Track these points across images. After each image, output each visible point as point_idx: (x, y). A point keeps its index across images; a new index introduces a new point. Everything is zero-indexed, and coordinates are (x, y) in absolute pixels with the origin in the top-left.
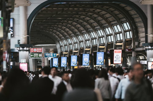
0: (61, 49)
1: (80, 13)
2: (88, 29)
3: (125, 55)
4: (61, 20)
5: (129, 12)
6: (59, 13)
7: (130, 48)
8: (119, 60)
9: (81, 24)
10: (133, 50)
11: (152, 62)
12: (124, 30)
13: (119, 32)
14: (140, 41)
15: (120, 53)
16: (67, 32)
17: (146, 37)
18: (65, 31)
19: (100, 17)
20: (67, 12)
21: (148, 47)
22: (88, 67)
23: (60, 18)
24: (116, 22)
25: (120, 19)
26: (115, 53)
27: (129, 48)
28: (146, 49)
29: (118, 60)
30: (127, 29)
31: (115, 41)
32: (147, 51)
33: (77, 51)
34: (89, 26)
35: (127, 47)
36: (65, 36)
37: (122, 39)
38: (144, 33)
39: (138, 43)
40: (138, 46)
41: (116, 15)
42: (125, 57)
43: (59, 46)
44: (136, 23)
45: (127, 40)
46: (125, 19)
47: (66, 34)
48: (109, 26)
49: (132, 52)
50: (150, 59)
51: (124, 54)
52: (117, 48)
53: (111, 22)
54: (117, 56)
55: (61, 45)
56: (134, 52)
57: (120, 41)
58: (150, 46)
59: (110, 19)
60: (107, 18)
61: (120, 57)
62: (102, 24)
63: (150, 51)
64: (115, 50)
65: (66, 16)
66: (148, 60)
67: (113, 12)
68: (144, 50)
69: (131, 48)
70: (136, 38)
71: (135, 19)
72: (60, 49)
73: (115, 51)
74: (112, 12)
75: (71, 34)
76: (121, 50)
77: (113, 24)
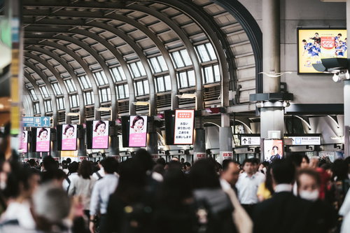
0: (34, 109)
1: (90, 20)
2: (105, 60)
3: (201, 123)
4: (41, 37)
5: (215, 17)
6: (39, 18)
7: (216, 106)
8: (188, 135)
9: (88, 48)
10: (223, 110)
11: (273, 141)
12: (200, 62)
13: (186, 68)
14: (241, 90)
15: (190, 117)
16: (52, 68)
17: (259, 79)
18: (48, 66)
19: (139, 30)
20: (58, 18)
21: (264, 102)
22: (99, 152)
23: (39, 34)
24: (179, 42)
25: (189, 35)
26: (178, 117)
27: (213, 106)
28: (259, 109)
29: (186, 135)
30: (206, 59)
31: (175, 90)
32: (262, 113)
33: (75, 114)
34: (108, 54)
35: (206, 103)
36: (45, 78)
37: (192, 83)
38: (254, 70)
39: (235, 93)
40: (237, 102)
41: (180, 25)
42: (201, 129)
43: (30, 102)
44: (232, 46)
45: (206, 86)
46: (203, 36)
47: (48, 72)
48: (161, 53)
49: (220, 115)
50: (269, 132)
51: (199, 121)
52: (180, 106)
53: (165, 42)
54: (183, 126)
55: (36, 99)
56: (226, 116)
57: (188, 89)
58: (270, 101)
59: (165, 36)
60: (157, 33)
61: (189, 128)
62: (143, 49)
63: (269, 113)
64: (177, 111)
65: (54, 27)
66: (262, 136)
67: (173, 18)
68: (254, 112)
69: (218, 106)
70: (231, 81)
71: (228, 35)
72: (32, 109)
73: (179, 113)
74: (170, 17)
75: (60, 73)
76: (192, 112)
77: (170, 49)
